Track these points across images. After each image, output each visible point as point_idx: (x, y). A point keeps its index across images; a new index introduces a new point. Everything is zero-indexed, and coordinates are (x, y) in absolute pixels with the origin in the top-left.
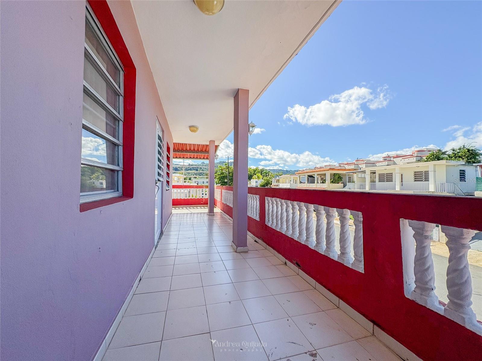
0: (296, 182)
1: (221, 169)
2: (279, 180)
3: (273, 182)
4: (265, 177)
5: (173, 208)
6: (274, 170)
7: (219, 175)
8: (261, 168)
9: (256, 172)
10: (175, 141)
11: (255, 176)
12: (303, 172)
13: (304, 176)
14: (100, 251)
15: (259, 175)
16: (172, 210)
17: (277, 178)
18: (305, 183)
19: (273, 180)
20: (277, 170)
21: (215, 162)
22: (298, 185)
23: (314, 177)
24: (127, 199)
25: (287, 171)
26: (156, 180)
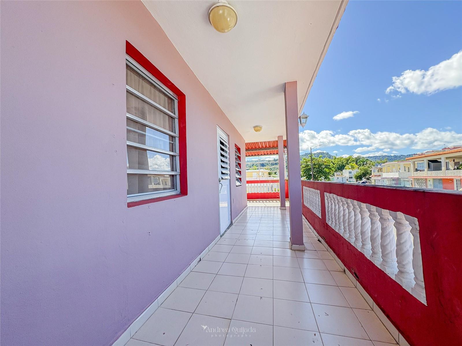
0: (409, 170)
1: (306, 162)
2: (382, 168)
3: (373, 171)
4: (361, 166)
5: (248, 202)
6: (376, 157)
7: (304, 167)
8: (355, 156)
9: (349, 161)
10: (247, 141)
11: (347, 166)
12: (422, 156)
13: (423, 162)
14: (150, 235)
15: (353, 164)
16: (247, 203)
17: (379, 166)
18: (424, 170)
19: (373, 170)
20: (380, 156)
21: (300, 155)
22: (412, 174)
23: (440, 162)
24: (182, 196)
25: (395, 157)
26: (219, 179)
